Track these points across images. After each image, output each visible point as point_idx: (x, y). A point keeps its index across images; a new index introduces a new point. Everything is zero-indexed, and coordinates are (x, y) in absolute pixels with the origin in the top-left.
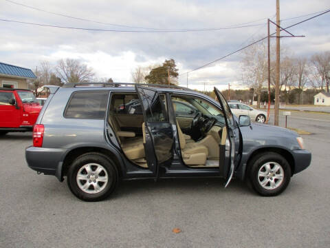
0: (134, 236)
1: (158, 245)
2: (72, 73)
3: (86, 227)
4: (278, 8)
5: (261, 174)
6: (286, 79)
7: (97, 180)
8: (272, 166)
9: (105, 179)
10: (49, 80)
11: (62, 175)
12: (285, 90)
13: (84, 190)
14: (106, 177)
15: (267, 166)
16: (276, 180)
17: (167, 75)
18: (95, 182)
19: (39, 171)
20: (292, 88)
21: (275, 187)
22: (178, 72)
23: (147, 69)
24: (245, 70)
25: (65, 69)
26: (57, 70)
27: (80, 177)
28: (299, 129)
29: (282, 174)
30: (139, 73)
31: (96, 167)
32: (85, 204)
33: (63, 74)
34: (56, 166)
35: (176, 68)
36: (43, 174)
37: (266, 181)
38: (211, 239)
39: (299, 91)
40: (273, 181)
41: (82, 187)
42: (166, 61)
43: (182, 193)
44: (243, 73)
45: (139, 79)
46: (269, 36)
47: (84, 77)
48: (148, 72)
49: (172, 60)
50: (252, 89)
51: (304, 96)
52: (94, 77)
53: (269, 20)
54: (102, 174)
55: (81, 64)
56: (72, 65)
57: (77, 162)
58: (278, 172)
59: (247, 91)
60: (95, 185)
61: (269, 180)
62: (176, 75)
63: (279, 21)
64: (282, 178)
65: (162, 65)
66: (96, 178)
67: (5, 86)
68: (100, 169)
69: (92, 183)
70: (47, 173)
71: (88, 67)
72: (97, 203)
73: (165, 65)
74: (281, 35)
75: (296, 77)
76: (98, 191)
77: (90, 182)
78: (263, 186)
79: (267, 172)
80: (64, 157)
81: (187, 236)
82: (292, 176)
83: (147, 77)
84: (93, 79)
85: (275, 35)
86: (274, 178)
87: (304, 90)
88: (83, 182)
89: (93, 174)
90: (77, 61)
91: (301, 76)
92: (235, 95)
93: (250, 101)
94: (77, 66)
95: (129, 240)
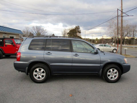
0: (54, 97)
1: (63, 101)
2: (38, 31)
3: (35, 93)
4: (122, 4)
5: (108, 73)
6: (127, 34)
7: (41, 75)
8: (113, 70)
9: (44, 74)
10: (29, 35)
11: (28, 72)
12: (127, 39)
13: (36, 79)
14: (45, 74)
15: (111, 70)
16: (115, 76)
17: (76, 33)
18: (40, 75)
19: (19, 71)
20: (130, 38)
21: (114, 79)
22: (81, 31)
23: (68, 30)
24: (109, 30)
25: (35, 30)
26: (32, 30)
27: (35, 73)
28: (131, 55)
29: (117, 74)
30: (65, 32)
31: (41, 69)
32: (36, 84)
33: (34, 32)
34: (25, 69)
35: (80, 29)
36: (20, 72)
37: (111, 76)
38: (84, 99)
39: (133, 39)
40: (113, 77)
41: (35, 77)
42: (76, 27)
43: (76, 81)
44: (109, 31)
45: (65, 34)
46: (118, 16)
47: (43, 34)
48: (68, 31)
49: (79, 26)
50: (112, 38)
51: (135, 41)
52: (47, 33)
53: (118, 9)
54: (43, 72)
55: (41, 28)
56: (38, 28)
57: (34, 67)
58: (116, 73)
59: (110, 39)
60: (40, 76)
61: (112, 76)
62: (80, 32)
63: (122, 10)
64: (118, 75)
65: (74, 28)
66: (41, 74)
67: (10, 37)
68: (42, 70)
69: (39, 76)
70: (22, 71)
71: (44, 29)
72: (41, 84)
73: (75, 28)
74: (123, 15)
75: (132, 33)
76: (42, 79)
77: (38, 75)
78: (110, 78)
79: (111, 73)
80: (28, 65)
81: (75, 98)
82: (122, 74)
83: (68, 33)
84: (46, 34)
85: (121, 15)
86: (114, 75)
87: (135, 39)
88: (36, 75)
89: (40, 72)
90: (40, 27)
91: (134, 32)
92: (105, 41)
93: (112, 43)
94: (40, 29)
95: (51, 99)
